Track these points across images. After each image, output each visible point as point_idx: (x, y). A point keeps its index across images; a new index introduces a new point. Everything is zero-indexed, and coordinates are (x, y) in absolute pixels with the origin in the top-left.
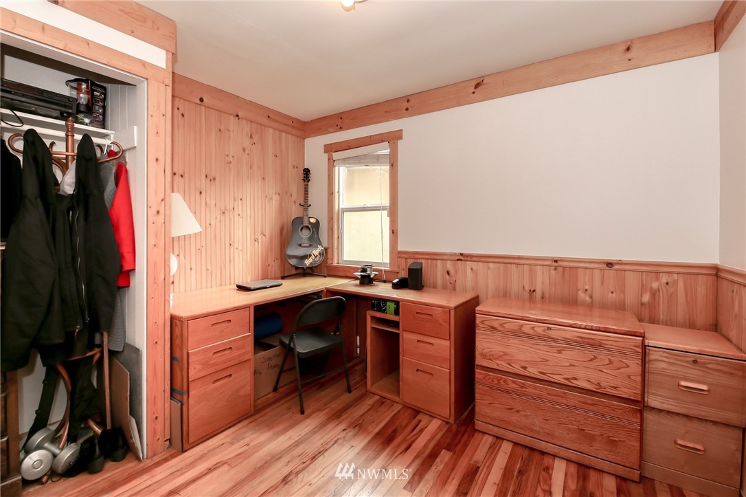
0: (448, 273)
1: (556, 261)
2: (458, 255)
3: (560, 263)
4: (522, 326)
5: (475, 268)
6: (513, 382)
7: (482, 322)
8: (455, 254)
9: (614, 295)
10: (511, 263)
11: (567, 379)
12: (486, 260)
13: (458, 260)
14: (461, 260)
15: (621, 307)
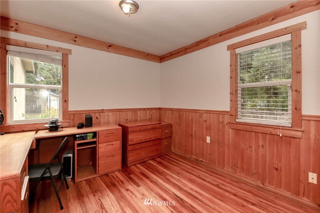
0: (97, 118)
1: (133, 110)
2: (102, 110)
3: (134, 110)
4: (141, 128)
5: (108, 115)
6: (139, 145)
7: (130, 130)
8: (100, 110)
9: (145, 117)
10: (121, 111)
11: (150, 139)
12: (112, 111)
13: (102, 112)
14: (103, 112)
15: (146, 120)
